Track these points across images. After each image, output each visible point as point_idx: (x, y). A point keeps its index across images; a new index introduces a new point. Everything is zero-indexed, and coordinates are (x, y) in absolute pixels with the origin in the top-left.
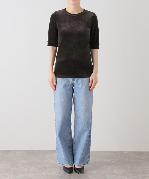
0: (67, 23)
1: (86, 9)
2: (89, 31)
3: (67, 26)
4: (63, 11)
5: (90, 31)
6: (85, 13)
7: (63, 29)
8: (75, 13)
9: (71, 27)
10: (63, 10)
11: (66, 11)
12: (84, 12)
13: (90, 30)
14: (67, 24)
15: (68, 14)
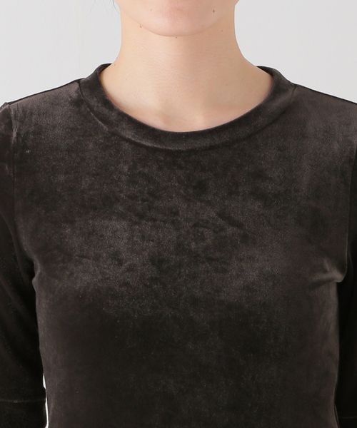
0: (119, 225)
1: (293, 75)
2: (333, 291)
3: (116, 258)
4: (78, 103)
5: (340, 286)
6: (286, 111)
7: (84, 277)
8: (196, 119)
9: (157, 261)
10: (73, 91)
11: (107, 102)
12: (282, 100)
13: (339, 277)
14: (117, 231)
15: (129, 134)
